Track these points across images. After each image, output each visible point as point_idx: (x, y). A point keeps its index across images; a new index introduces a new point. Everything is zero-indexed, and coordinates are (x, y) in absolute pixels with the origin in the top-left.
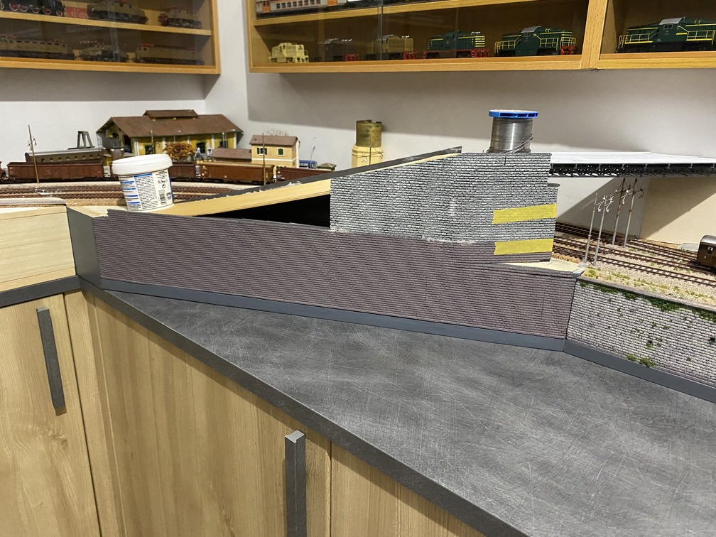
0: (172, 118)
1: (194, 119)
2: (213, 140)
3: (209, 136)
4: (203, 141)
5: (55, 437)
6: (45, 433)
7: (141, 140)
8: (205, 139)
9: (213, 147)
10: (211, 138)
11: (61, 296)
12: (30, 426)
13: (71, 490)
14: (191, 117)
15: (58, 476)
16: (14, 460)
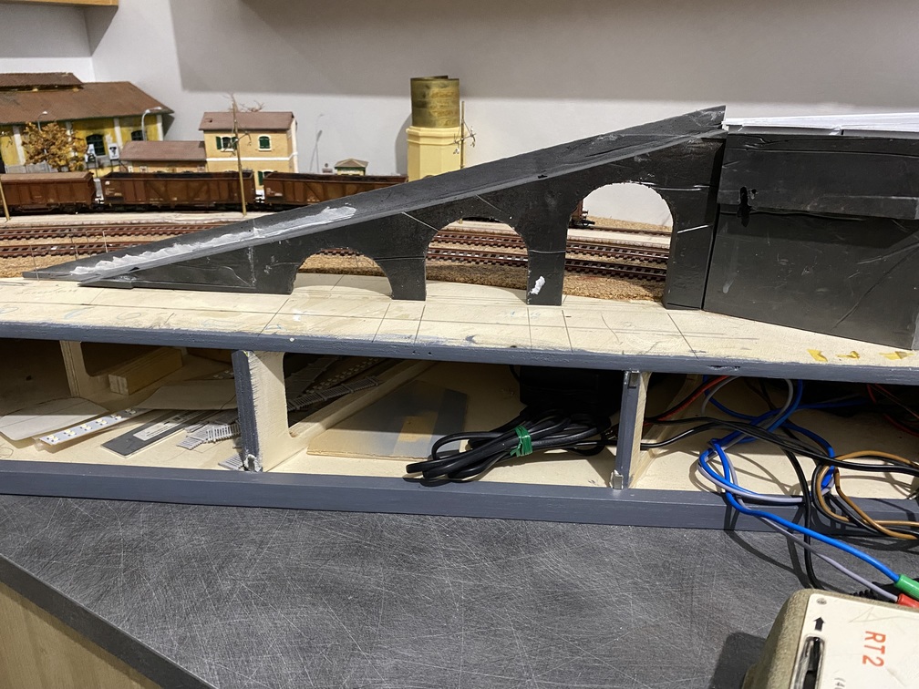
0: (29, 88)
1: (76, 90)
2: (117, 129)
3: (109, 122)
4: (97, 132)
8: (103, 128)
9: (120, 144)
10: (113, 126)
14: (70, 87)
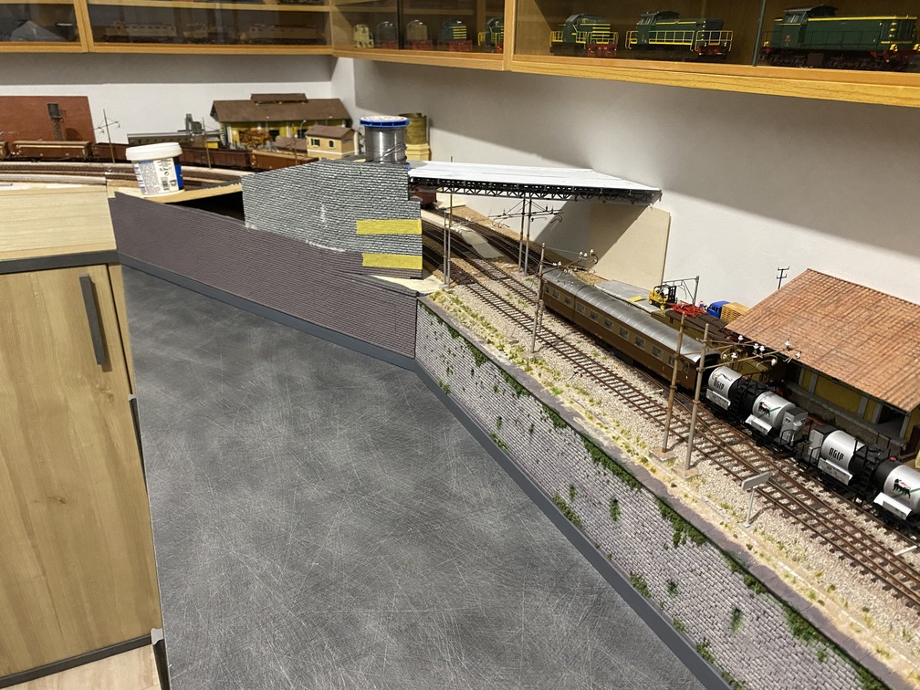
0: (278, 102)
1: (302, 103)
3: (313, 123)
5: (102, 390)
6: (92, 385)
7: (234, 125)
11: (104, 267)
12: (79, 376)
13: (119, 441)
15: (106, 425)
16: (66, 400)
